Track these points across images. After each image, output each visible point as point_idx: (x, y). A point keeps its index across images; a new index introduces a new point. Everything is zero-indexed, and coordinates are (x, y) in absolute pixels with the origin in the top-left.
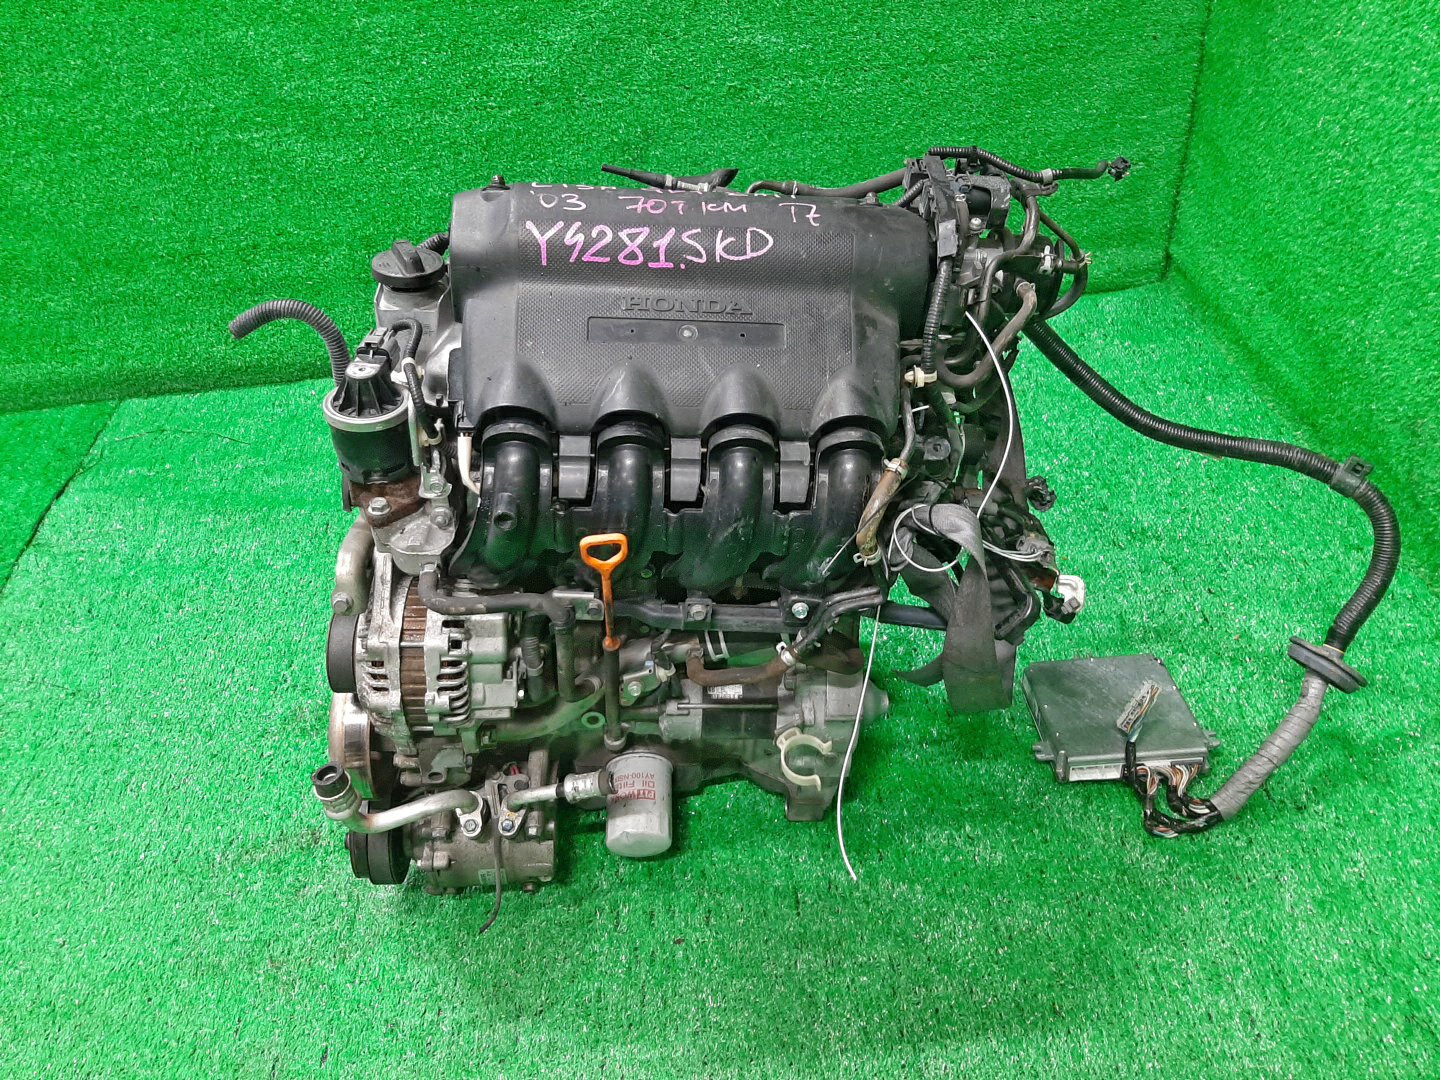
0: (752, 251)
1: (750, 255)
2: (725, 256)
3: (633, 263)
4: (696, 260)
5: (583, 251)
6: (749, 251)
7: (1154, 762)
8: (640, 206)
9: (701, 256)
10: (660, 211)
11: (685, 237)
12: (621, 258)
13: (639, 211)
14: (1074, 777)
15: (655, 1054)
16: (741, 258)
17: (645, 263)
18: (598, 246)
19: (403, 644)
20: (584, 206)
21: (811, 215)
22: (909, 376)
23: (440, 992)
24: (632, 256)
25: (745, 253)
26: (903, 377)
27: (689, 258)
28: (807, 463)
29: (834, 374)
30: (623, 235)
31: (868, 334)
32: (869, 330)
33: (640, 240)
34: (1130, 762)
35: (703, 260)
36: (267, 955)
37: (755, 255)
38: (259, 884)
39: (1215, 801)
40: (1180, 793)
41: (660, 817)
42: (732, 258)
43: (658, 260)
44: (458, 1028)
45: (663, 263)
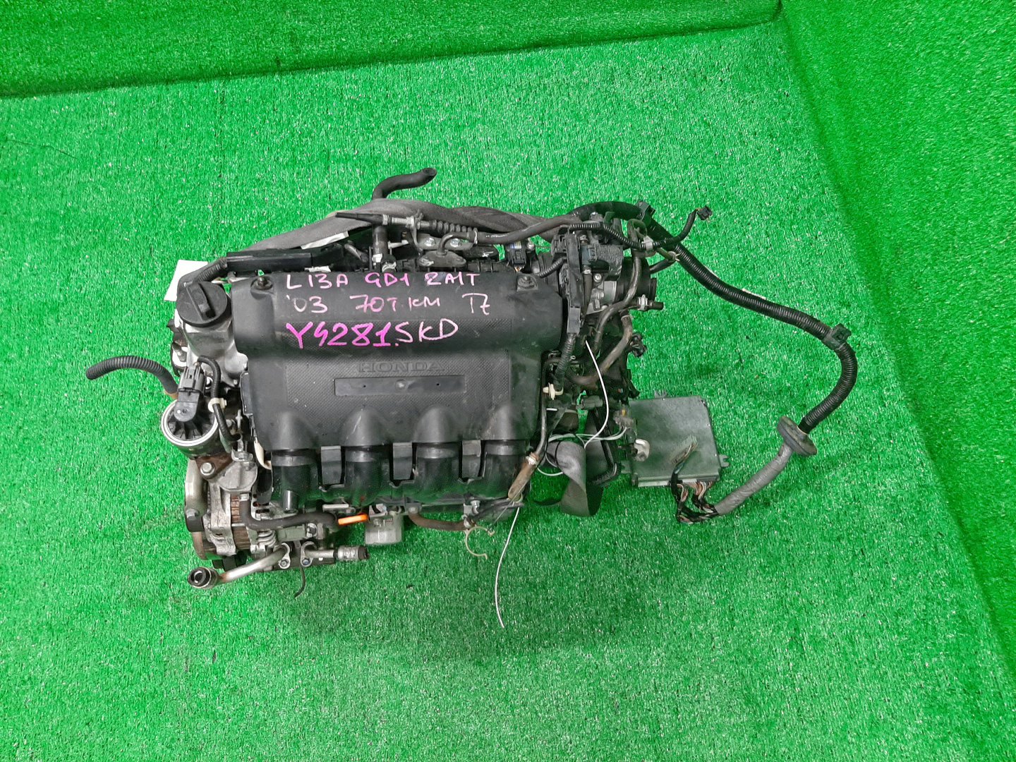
0: (444, 334)
1: (442, 336)
2: (425, 338)
3: (363, 344)
4: (405, 341)
5: (327, 341)
6: (441, 333)
7: (689, 480)
8: (365, 306)
9: (409, 339)
10: (379, 310)
11: (397, 328)
12: (354, 342)
13: (365, 310)
14: (641, 485)
15: (396, 655)
16: (436, 339)
17: (371, 344)
18: (338, 337)
19: (233, 525)
20: (326, 309)
21: (484, 306)
22: (546, 390)
23: (275, 617)
24: (362, 341)
25: (439, 336)
26: (541, 390)
27: (401, 340)
28: (479, 456)
29: (497, 408)
30: (354, 329)
31: (520, 377)
32: (520, 374)
33: (366, 332)
34: (675, 481)
35: (411, 340)
36: (170, 593)
37: (445, 336)
38: (156, 545)
39: (716, 508)
40: (699, 498)
41: (397, 531)
42: (430, 339)
43: (380, 342)
44: (287, 637)
45: (383, 344)
